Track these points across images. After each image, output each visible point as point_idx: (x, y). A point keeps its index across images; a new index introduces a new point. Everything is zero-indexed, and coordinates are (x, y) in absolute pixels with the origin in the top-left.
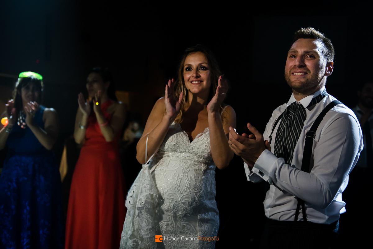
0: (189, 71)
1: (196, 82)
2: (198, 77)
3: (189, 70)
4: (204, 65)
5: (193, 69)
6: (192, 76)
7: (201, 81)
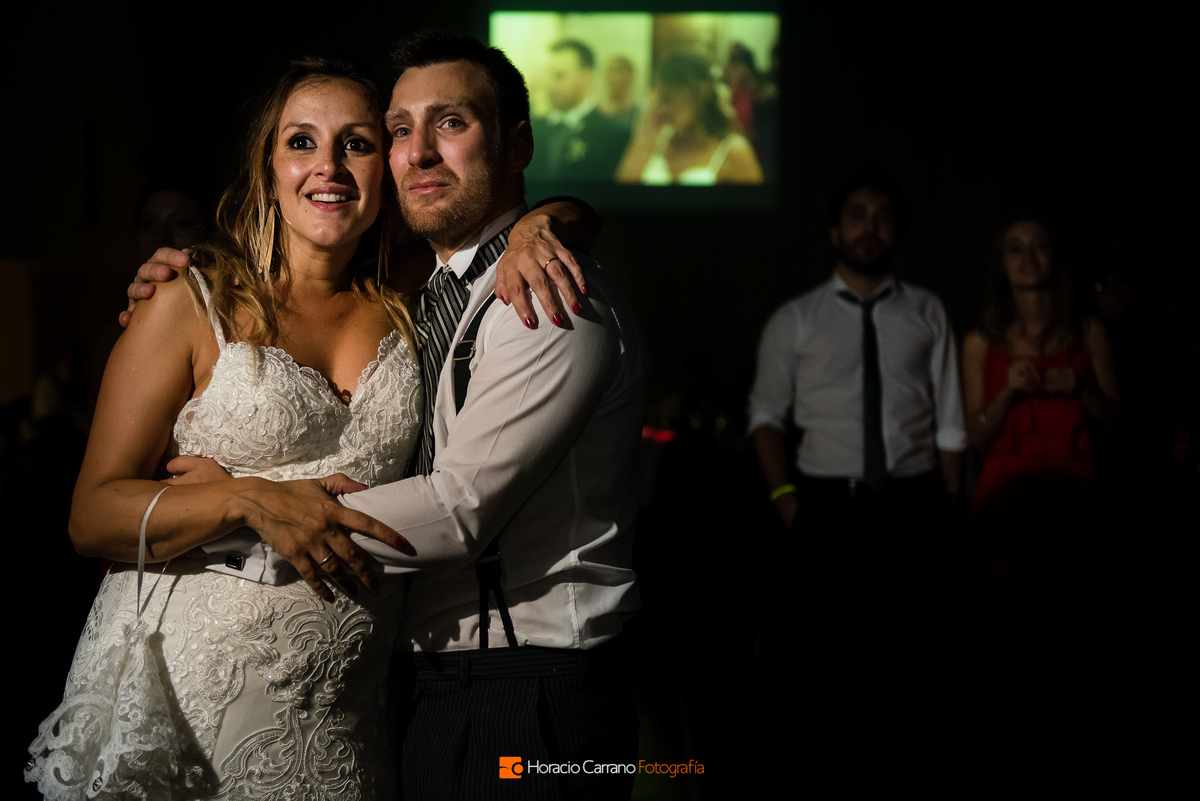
0: (301, 152)
1: (332, 198)
2: (341, 177)
3: (299, 147)
4: (361, 131)
5: (319, 144)
6: (318, 171)
7: (352, 196)
